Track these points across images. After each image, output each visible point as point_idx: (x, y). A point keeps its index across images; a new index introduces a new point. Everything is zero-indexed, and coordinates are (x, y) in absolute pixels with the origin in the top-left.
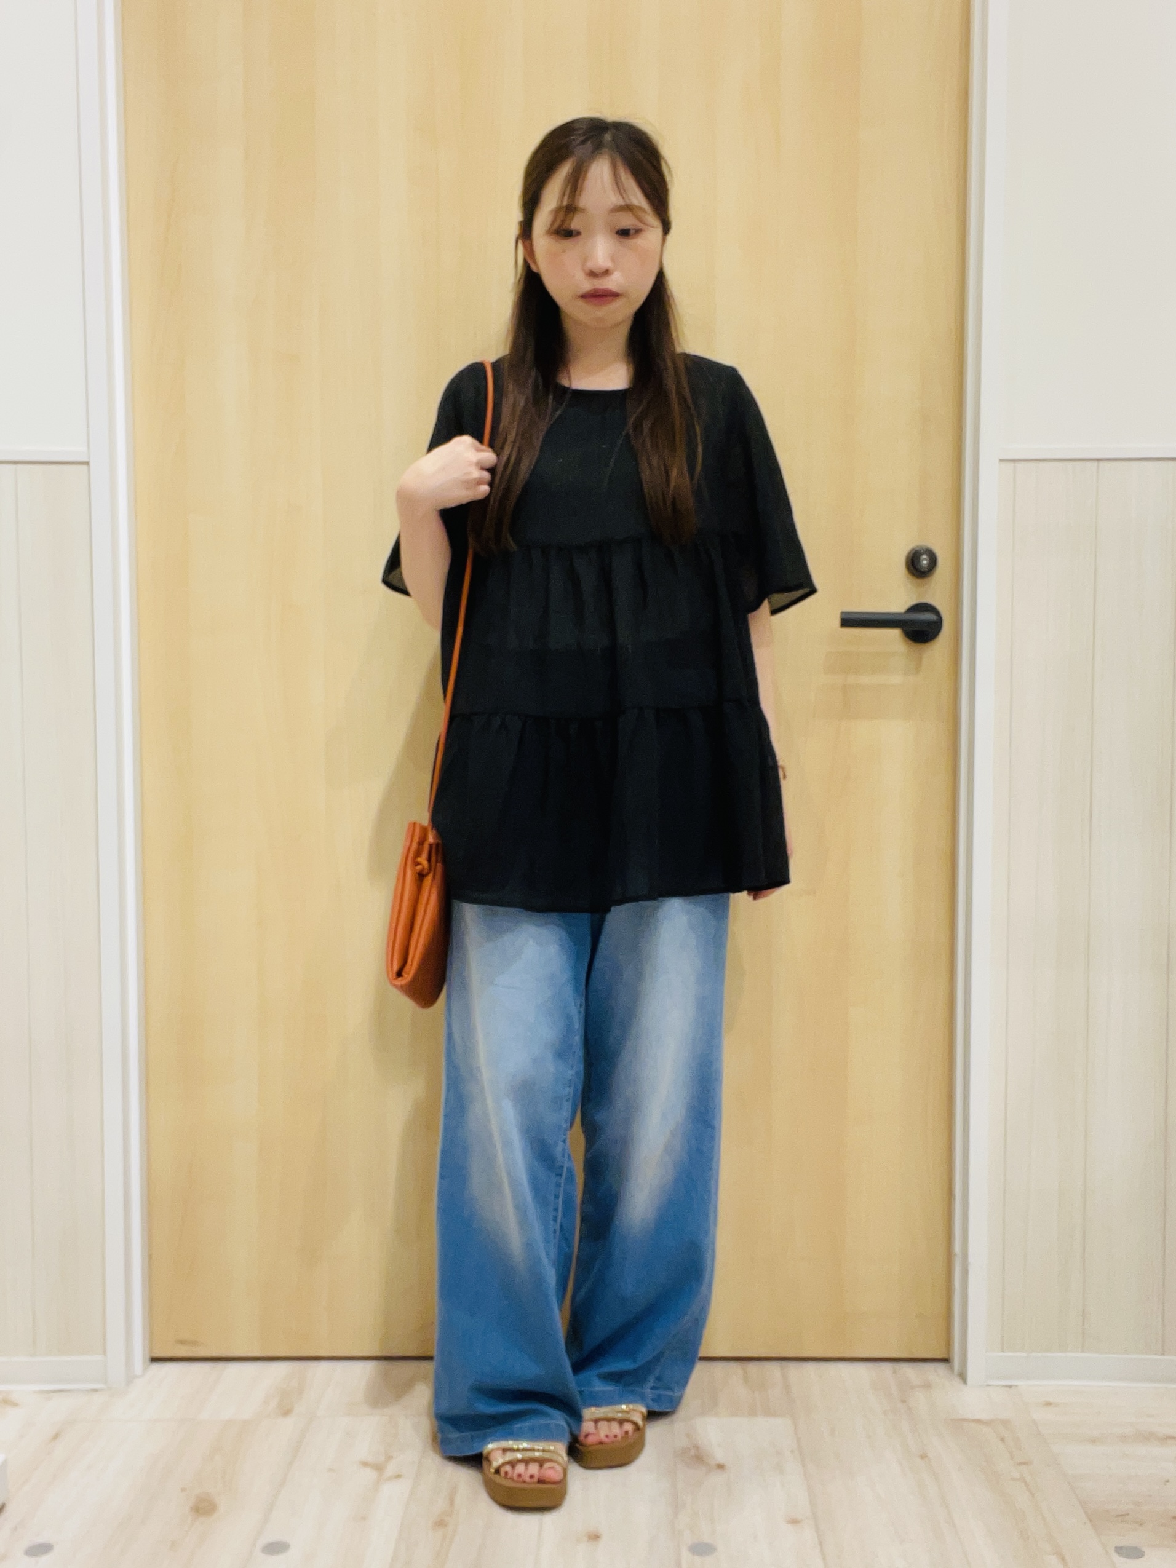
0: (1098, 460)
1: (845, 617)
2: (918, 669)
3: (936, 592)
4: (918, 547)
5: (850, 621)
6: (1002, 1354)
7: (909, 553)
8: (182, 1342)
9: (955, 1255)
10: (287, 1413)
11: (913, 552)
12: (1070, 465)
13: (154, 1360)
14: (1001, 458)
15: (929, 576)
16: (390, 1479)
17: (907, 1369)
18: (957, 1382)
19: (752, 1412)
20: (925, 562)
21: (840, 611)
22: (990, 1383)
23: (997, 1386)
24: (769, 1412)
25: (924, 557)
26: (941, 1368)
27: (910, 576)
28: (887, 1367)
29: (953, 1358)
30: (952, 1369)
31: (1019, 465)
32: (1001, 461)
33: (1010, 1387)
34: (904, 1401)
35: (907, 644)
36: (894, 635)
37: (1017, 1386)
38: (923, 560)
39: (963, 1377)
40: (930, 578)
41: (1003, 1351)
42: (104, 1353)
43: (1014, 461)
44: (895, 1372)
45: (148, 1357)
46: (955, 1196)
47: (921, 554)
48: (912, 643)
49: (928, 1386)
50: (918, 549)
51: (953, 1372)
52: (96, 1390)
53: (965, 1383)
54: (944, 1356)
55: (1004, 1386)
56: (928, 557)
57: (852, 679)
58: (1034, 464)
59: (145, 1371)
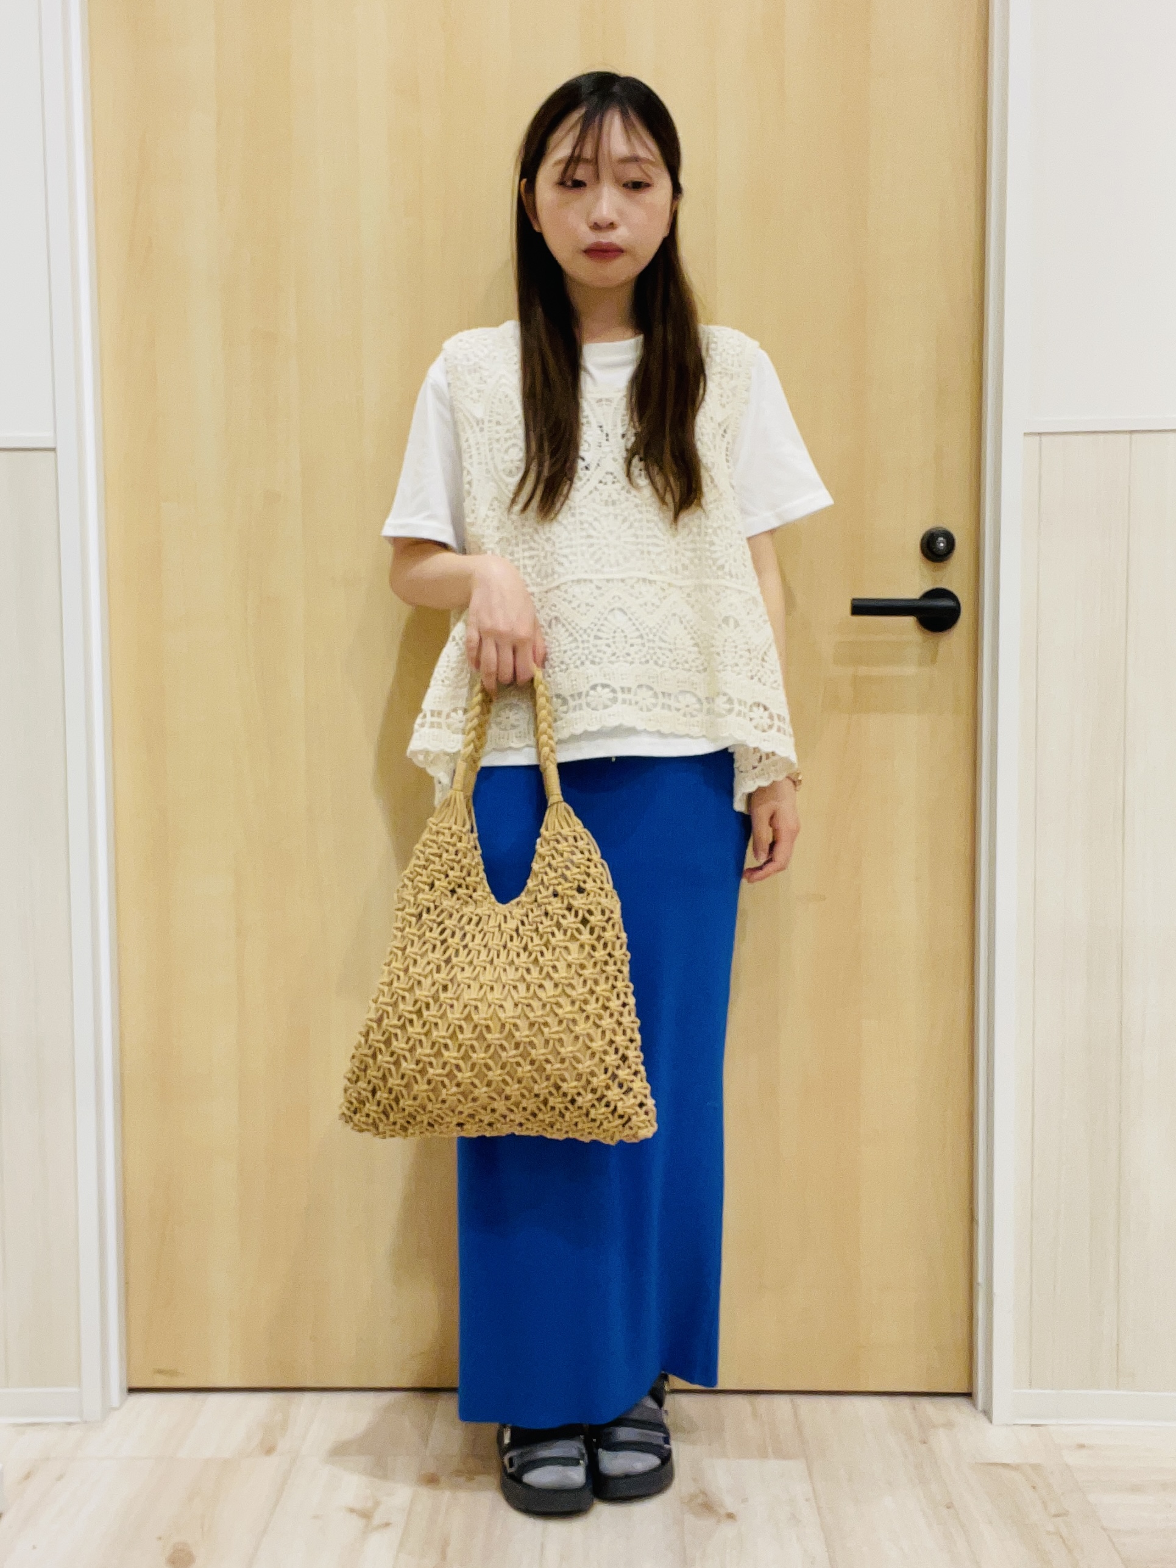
0: (1132, 432)
1: (857, 603)
3: (953, 577)
4: (933, 529)
5: (861, 608)
6: (1030, 1391)
7: (923, 537)
8: (160, 1372)
9: (978, 1284)
10: (270, 1451)
11: (928, 534)
12: (1102, 437)
14: (1026, 431)
15: (946, 560)
16: (378, 1527)
17: (926, 1404)
19: (763, 1455)
20: (942, 545)
21: (851, 598)
22: (1016, 1421)
23: (1025, 1425)
24: (781, 1454)
25: (941, 539)
26: (963, 1403)
27: (928, 561)
28: (905, 1402)
29: (977, 1393)
30: (975, 1405)
31: (1044, 439)
32: (1026, 434)
33: (1039, 1425)
34: (924, 1443)
35: (924, 633)
36: (910, 621)
37: (1046, 1425)
38: (940, 543)
39: (987, 1413)
40: (948, 562)
41: (1030, 1388)
42: (79, 1382)
43: (1040, 434)
44: (914, 1408)
45: (126, 1390)
46: (977, 1223)
47: (938, 537)
48: (931, 633)
49: (949, 1425)
50: (934, 531)
51: (976, 1409)
52: (70, 1424)
53: (991, 1422)
54: (965, 1390)
55: (1032, 1425)
56: (944, 538)
57: (863, 670)
58: (1061, 437)
59: (122, 1403)
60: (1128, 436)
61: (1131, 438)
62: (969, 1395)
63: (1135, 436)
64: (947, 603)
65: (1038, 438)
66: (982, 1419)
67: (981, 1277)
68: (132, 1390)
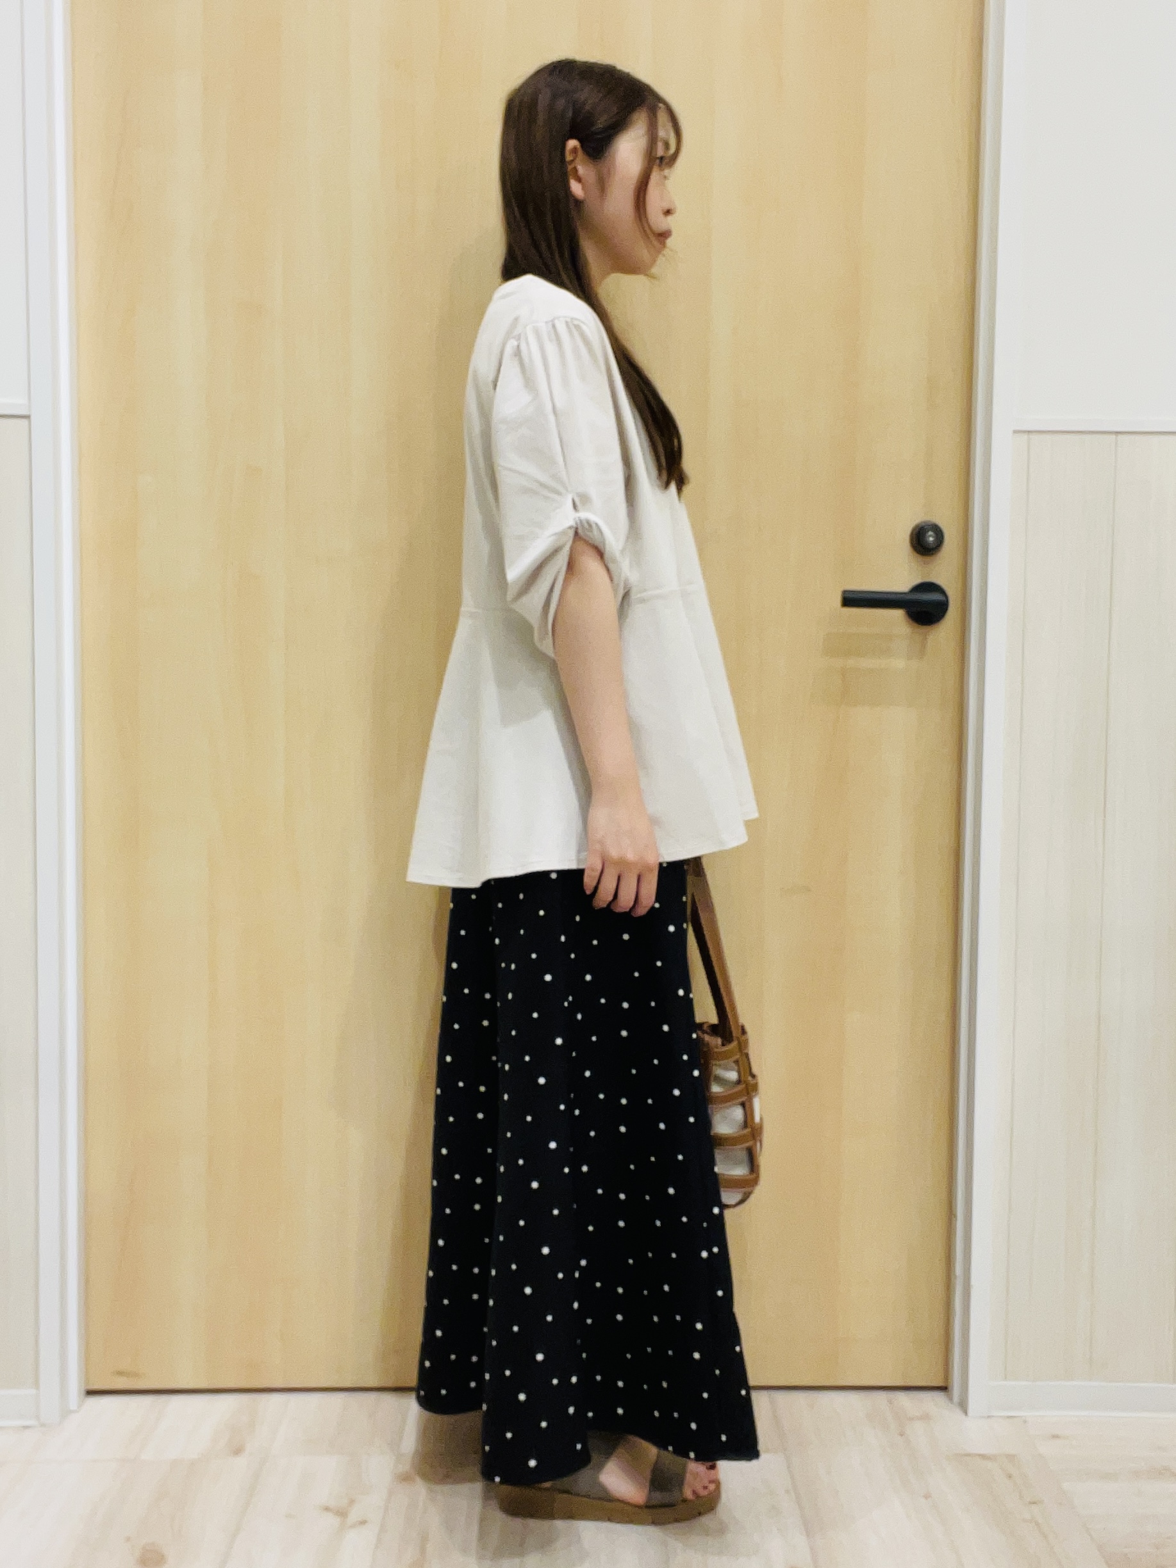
0: (1117, 433)
1: (847, 595)
2: (922, 652)
3: (942, 571)
4: (924, 522)
5: (852, 600)
6: (1005, 1383)
7: (914, 530)
8: (120, 1373)
9: (955, 1276)
10: (238, 1451)
11: (920, 526)
12: (1087, 437)
13: (91, 1393)
14: (1015, 429)
15: (935, 554)
16: (353, 1526)
17: (902, 1398)
18: (958, 1414)
20: (931, 539)
21: (842, 589)
22: (994, 1414)
23: (1001, 1417)
25: (930, 533)
26: (939, 1396)
27: (914, 554)
28: (882, 1396)
29: (953, 1386)
30: (951, 1399)
31: (1033, 436)
32: (1015, 432)
33: (1015, 1417)
34: (902, 1435)
35: (913, 626)
36: (898, 614)
37: (1021, 1417)
39: (963, 1406)
40: (936, 556)
41: (1006, 1378)
42: (36, 1384)
43: (1029, 432)
44: (890, 1402)
45: (83, 1390)
46: (956, 1213)
47: (928, 531)
48: (916, 625)
49: (926, 1417)
50: (924, 524)
51: (952, 1401)
52: (26, 1427)
53: (966, 1412)
54: (941, 1384)
55: (1006, 1417)
56: (934, 533)
57: (851, 662)
58: (1048, 437)
59: (80, 1406)
60: (1114, 437)
61: (1116, 439)
62: (944, 1389)
63: (1119, 437)
64: (935, 597)
65: (1026, 435)
66: (957, 1409)
67: (959, 1270)
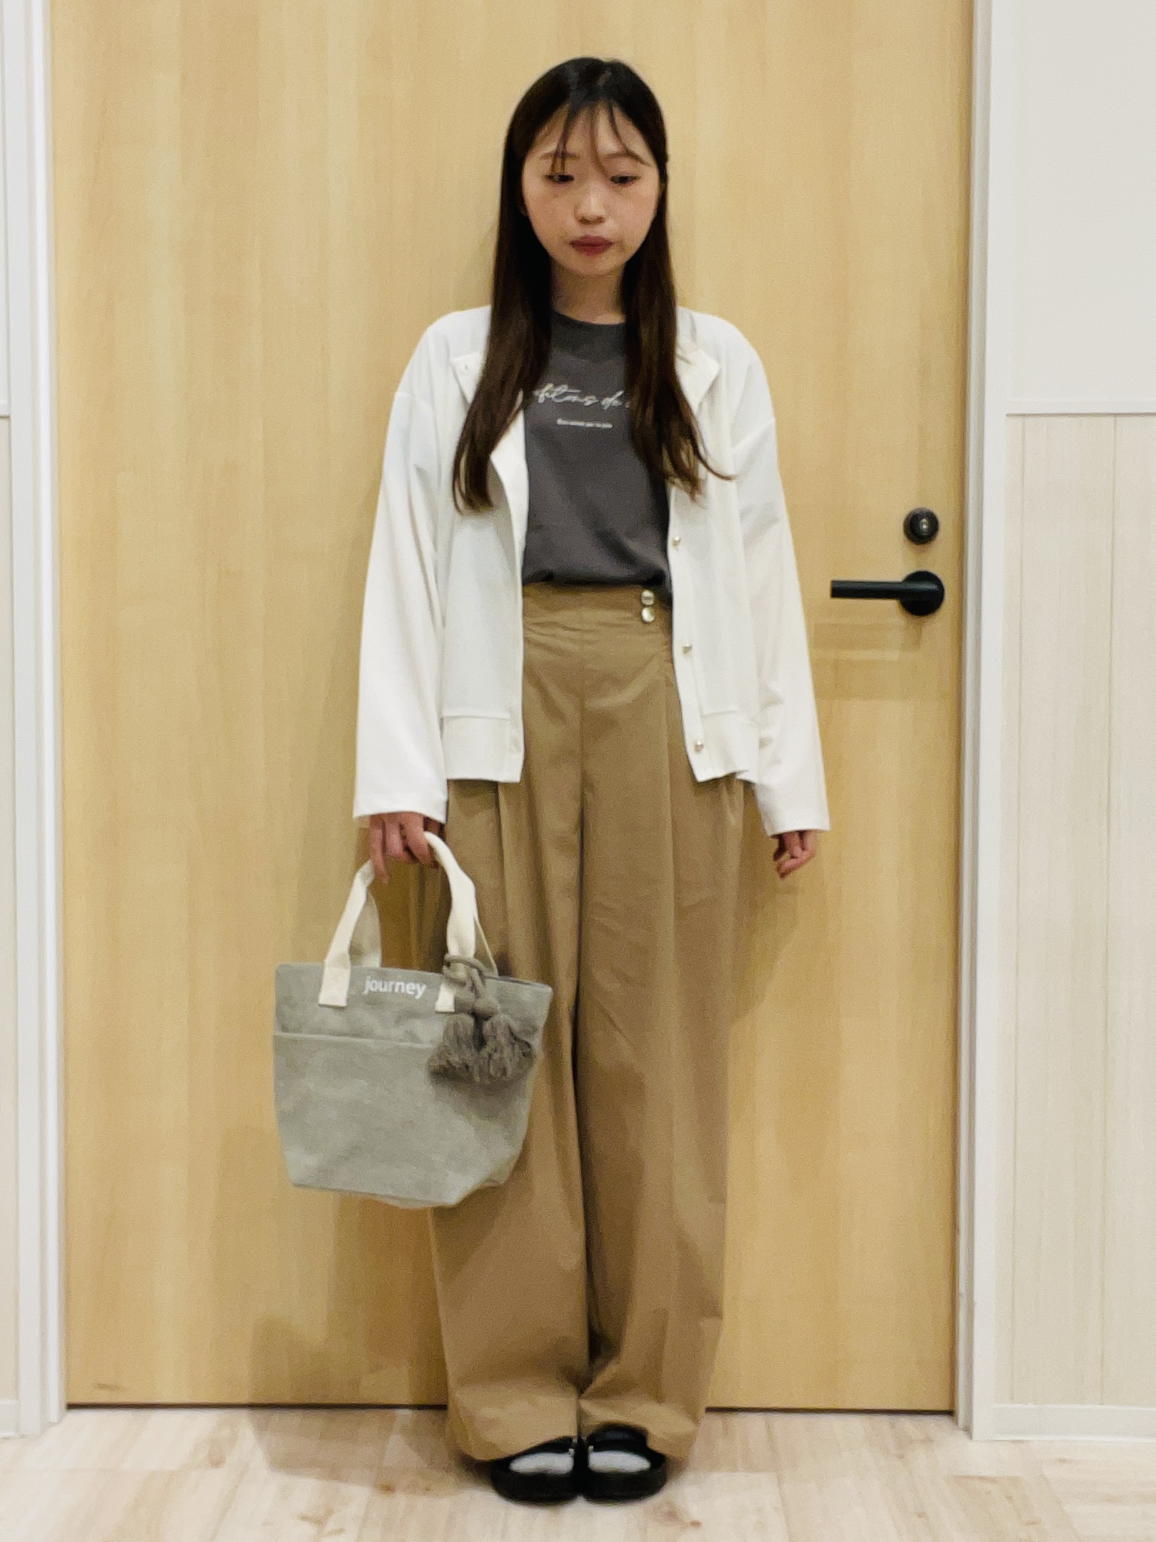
0: (1116, 415)
1: (837, 586)
3: (937, 560)
4: (916, 510)
5: (841, 590)
6: (1012, 1406)
7: (907, 519)
8: (102, 1387)
9: (959, 1293)
10: (217, 1463)
11: (914, 514)
12: (1085, 419)
15: (931, 540)
17: (906, 1423)
18: (962, 1438)
19: (734, 1468)
20: (925, 527)
21: (832, 579)
22: (997, 1437)
23: (1006, 1441)
24: (752, 1468)
25: (924, 520)
26: (944, 1421)
27: (908, 542)
28: (884, 1419)
29: (958, 1410)
30: (957, 1423)
31: (1029, 421)
32: (1009, 415)
33: (1020, 1442)
34: (901, 1457)
35: (908, 616)
36: (892, 605)
37: (1028, 1441)
38: (923, 524)
39: (968, 1430)
40: (931, 544)
41: (1013, 1403)
42: (17, 1398)
43: (1023, 415)
44: (893, 1426)
45: (64, 1406)
48: (911, 616)
49: (928, 1441)
50: (917, 512)
51: (957, 1426)
52: (7, 1438)
53: (971, 1438)
54: (944, 1406)
55: (1013, 1442)
56: (928, 520)
57: (846, 655)
58: (1044, 419)
59: (60, 1420)
60: (1111, 419)
61: (1115, 421)
62: (950, 1413)
63: (1118, 419)
64: (931, 587)
65: (1021, 419)
66: (961, 1433)
67: (962, 1288)
68: (72, 1406)
